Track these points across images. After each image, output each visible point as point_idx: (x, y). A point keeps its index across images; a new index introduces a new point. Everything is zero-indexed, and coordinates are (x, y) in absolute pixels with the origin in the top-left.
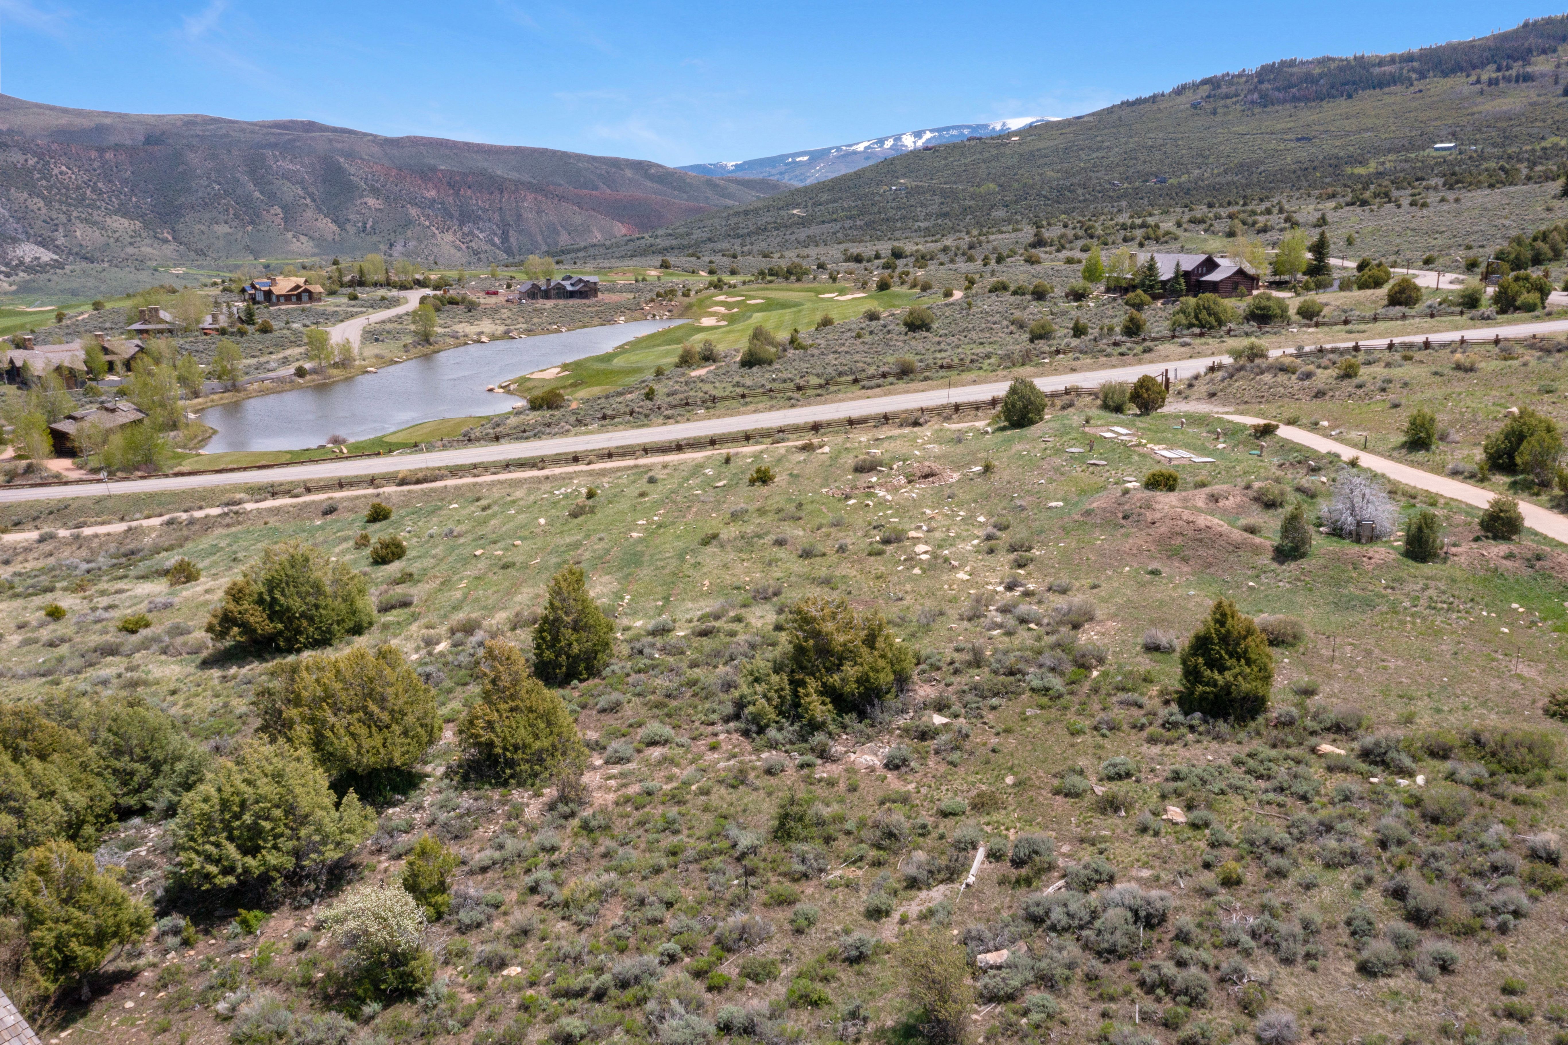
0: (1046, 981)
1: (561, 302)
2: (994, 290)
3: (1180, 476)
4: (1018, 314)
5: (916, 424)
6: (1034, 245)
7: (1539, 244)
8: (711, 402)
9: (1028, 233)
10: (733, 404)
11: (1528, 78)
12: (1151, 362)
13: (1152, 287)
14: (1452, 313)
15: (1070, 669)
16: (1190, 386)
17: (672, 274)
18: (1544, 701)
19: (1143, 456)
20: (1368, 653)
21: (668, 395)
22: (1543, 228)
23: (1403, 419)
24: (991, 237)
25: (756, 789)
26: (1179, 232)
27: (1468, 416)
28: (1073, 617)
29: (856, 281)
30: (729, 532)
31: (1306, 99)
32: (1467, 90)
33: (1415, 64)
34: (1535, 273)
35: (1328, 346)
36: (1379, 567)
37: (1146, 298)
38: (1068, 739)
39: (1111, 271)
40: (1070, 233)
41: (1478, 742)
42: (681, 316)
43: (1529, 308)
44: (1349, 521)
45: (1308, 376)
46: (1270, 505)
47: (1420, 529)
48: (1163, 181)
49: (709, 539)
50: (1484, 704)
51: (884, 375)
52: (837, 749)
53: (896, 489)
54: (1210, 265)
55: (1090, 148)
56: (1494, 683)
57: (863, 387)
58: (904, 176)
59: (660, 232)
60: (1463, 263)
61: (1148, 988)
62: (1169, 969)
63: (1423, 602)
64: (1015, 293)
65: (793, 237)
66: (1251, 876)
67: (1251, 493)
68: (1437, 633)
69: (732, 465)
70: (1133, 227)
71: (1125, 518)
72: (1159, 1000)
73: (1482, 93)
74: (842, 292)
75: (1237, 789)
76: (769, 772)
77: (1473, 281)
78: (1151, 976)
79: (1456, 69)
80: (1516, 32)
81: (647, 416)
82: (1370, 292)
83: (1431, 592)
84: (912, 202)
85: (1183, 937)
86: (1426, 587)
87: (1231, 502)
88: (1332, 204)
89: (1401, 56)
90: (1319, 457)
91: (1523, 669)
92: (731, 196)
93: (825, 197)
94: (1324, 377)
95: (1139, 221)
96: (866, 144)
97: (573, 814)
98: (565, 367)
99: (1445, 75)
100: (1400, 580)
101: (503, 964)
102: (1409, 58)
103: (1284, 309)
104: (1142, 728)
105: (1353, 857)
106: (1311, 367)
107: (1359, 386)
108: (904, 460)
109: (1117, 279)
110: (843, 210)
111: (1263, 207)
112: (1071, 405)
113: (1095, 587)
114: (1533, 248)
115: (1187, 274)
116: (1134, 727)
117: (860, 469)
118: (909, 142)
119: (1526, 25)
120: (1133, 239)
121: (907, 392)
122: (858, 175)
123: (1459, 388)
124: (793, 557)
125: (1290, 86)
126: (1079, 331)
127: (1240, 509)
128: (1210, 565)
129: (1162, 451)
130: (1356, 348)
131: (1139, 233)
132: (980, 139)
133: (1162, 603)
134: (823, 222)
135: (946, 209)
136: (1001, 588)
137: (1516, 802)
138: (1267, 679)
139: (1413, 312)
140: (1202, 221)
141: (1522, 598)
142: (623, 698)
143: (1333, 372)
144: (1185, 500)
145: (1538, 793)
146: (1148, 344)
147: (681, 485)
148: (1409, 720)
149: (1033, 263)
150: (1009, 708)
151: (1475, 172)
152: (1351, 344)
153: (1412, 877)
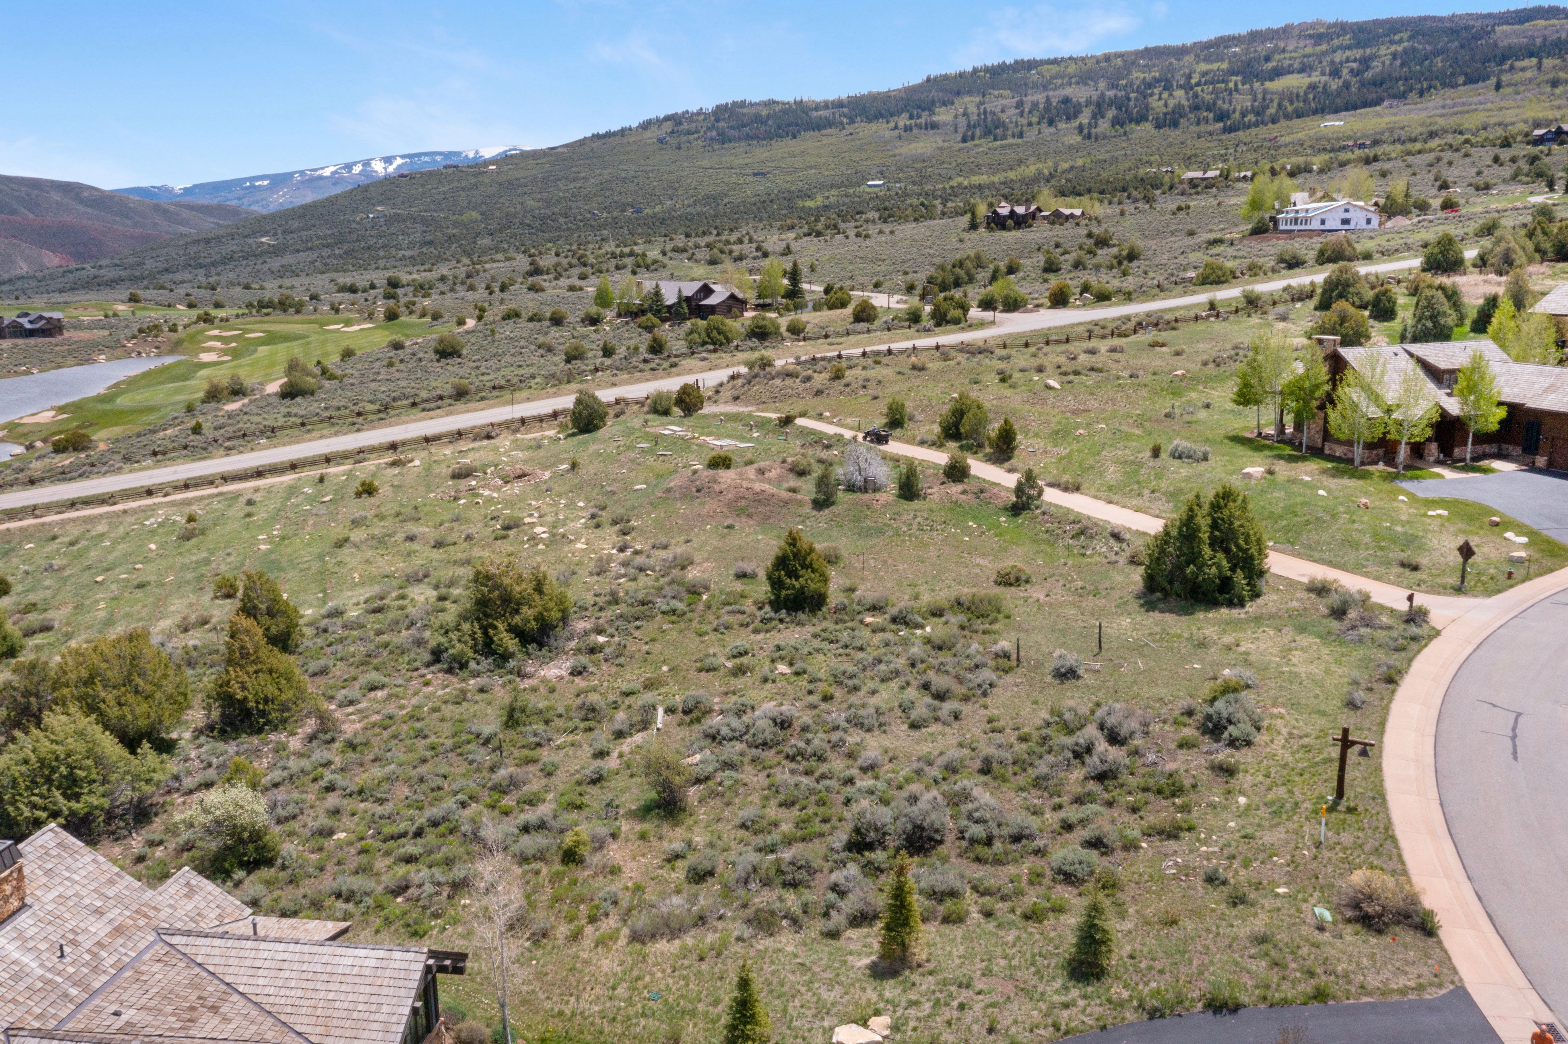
0: (728, 765)
1: (20, 342)
2: (507, 317)
3: (733, 458)
4: (541, 339)
5: (489, 437)
6: (531, 274)
7: (957, 270)
8: (271, 432)
9: (522, 262)
10: (296, 432)
11: (934, 126)
12: (679, 375)
13: (659, 311)
14: (902, 327)
15: (686, 596)
16: (717, 392)
17: (145, 309)
18: (994, 577)
19: (699, 445)
20: (885, 563)
21: (216, 429)
22: (958, 256)
23: (882, 406)
24: (487, 266)
25: (477, 702)
26: (665, 260)
27: (925, 402)
28: (679, 562)
29: (360, 311)
30: (357, 535)
31: (757, 138)
32: (888, 134)
33: (845, 110)
34: (957, 294)
35: (818, 356)
36: (884, 506)
37: (657, 321)
38: (697, 639)
39: (621, 298)
40: (565, 262)
41: (959, 604)
42: (171, 352)
43: (956, 321)
44: (858, 479)
45: (808, 379)
46: (802, 473)
47: (908, 478)
48: (639, 211)
49: (341, 543)
50: (959, 583)
51: (441, 398)
52: (530, 669)
53: (498, 489)
54: (707, 291)
55: (567, 178)
56: (964, 571)
57: (424, 410)
58: (381, 203)
59: (104, 262)
60: (903, 286)
61: (791, 758)
62: (801, 744)
63: (915, 527)
64: (531, 320)
65: (266, 266)
66: (838, 693)
67: (787, 466)
68: (926, 545)
69: (326, 483)
70: (622, 255)
71: (698, 491)
72: (799, 763)
73: (900, 137)
74: (348, 323)
75: (818, 650)
76: (482, 690)
77: (914, 301)
78: (791, 752)
79: (878, 116)
80: (920, 86)
81: (205, 449)
82: (839, 311)
83: (919, 519)
84: (393, 230)
85: (805, 729)
86: (915, 517)
87: (773, 474)
88: (791, 235)
89: (833, 102)
90: (829, 437)
91: (980, 561)
92: (184, 222)
93: (296, 225)
94: (820, 379)
95: (627, 250)
96: (333, 169)
97: (333, 740)
98: (61, 409)
99: (870, 121)
100: (899, 514)
101: (330, 833)
102: (839, 104)
103: (777, 327)
104: (747, 625)
105: (897, 673)
106: (810, 372)
107: (847, 385)
108: (496, 466)
109: (627, 304)
110: (318, 237)
111: (734, 237)
112: (622, 413)
113: (688, 541)
114: (953, 273)
115: (688, 299)
116: (742, 625)
117: (456, 476)
118: (378, 167)
119: (928, 80)
120: (624, 267)
121: (468, 411)
122: (332, 201)
123: (917, 382)
124: (427, 549)
125: (743, 126)
126: (608, 352)
127: (780, 479)
128: (769, 517)
129: (712, 441)
130: (840, 356)
131: (629, 261)
132: (456, 167)
133: (740, 547)
134: (298, 251)
135: (429, 238)
136: (614, 551)
137: (984, 633)
138: (826, 581)
139: (873, 327)
140: (684, 250)
141: (975, 518)
142: (331, 663)
143: (826, 375)
144: (741, 474)
145: (996, 627)
146: (673, 360)
147: (284, 505)
148: (916, 597)
149: (537, 291)
150: (649, 628)
151: (902, 207)
152: (836, 353)
153: (931, 675)
